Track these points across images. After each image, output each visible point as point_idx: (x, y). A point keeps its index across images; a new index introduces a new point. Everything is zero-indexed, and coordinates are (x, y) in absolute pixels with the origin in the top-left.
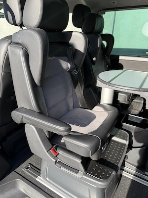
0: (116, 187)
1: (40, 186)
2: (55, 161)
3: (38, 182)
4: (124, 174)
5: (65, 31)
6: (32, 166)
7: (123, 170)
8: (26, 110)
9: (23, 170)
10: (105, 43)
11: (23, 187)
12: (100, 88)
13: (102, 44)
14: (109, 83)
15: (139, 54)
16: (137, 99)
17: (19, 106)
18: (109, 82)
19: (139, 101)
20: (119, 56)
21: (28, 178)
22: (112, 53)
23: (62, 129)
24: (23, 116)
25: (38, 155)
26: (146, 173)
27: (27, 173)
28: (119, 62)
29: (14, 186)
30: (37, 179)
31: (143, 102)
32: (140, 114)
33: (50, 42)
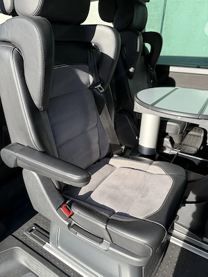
0: (160, 260)
1: (48, 258)
2: (68, 224)
3: (46, 252)
4: (173, 240)
5: (83, 24)
6: (37, 228)
7: (171, 235)
8: (22, 147)
9: (25, 233)
10: (148, 46)
11: (24, 258)
12: (140, 115)
13: (144, 48)
14: (152, 107)
15: (199, 64)
16: (195, 131)
17: (13, 141)
18: (153, 105)
19: (196, 134)
20: (169, 67)
21: (32, 246)
22: (159, 62)
23: (76, 177)
24: (17, 157)
25: (43, 214)
26: (205, 239)
27: (31, 238)
28: (170, 76)
29: (11, 256)
30: (44, 247)
31: (202, 135)
32: (198, 154)
33: (56, 42)
